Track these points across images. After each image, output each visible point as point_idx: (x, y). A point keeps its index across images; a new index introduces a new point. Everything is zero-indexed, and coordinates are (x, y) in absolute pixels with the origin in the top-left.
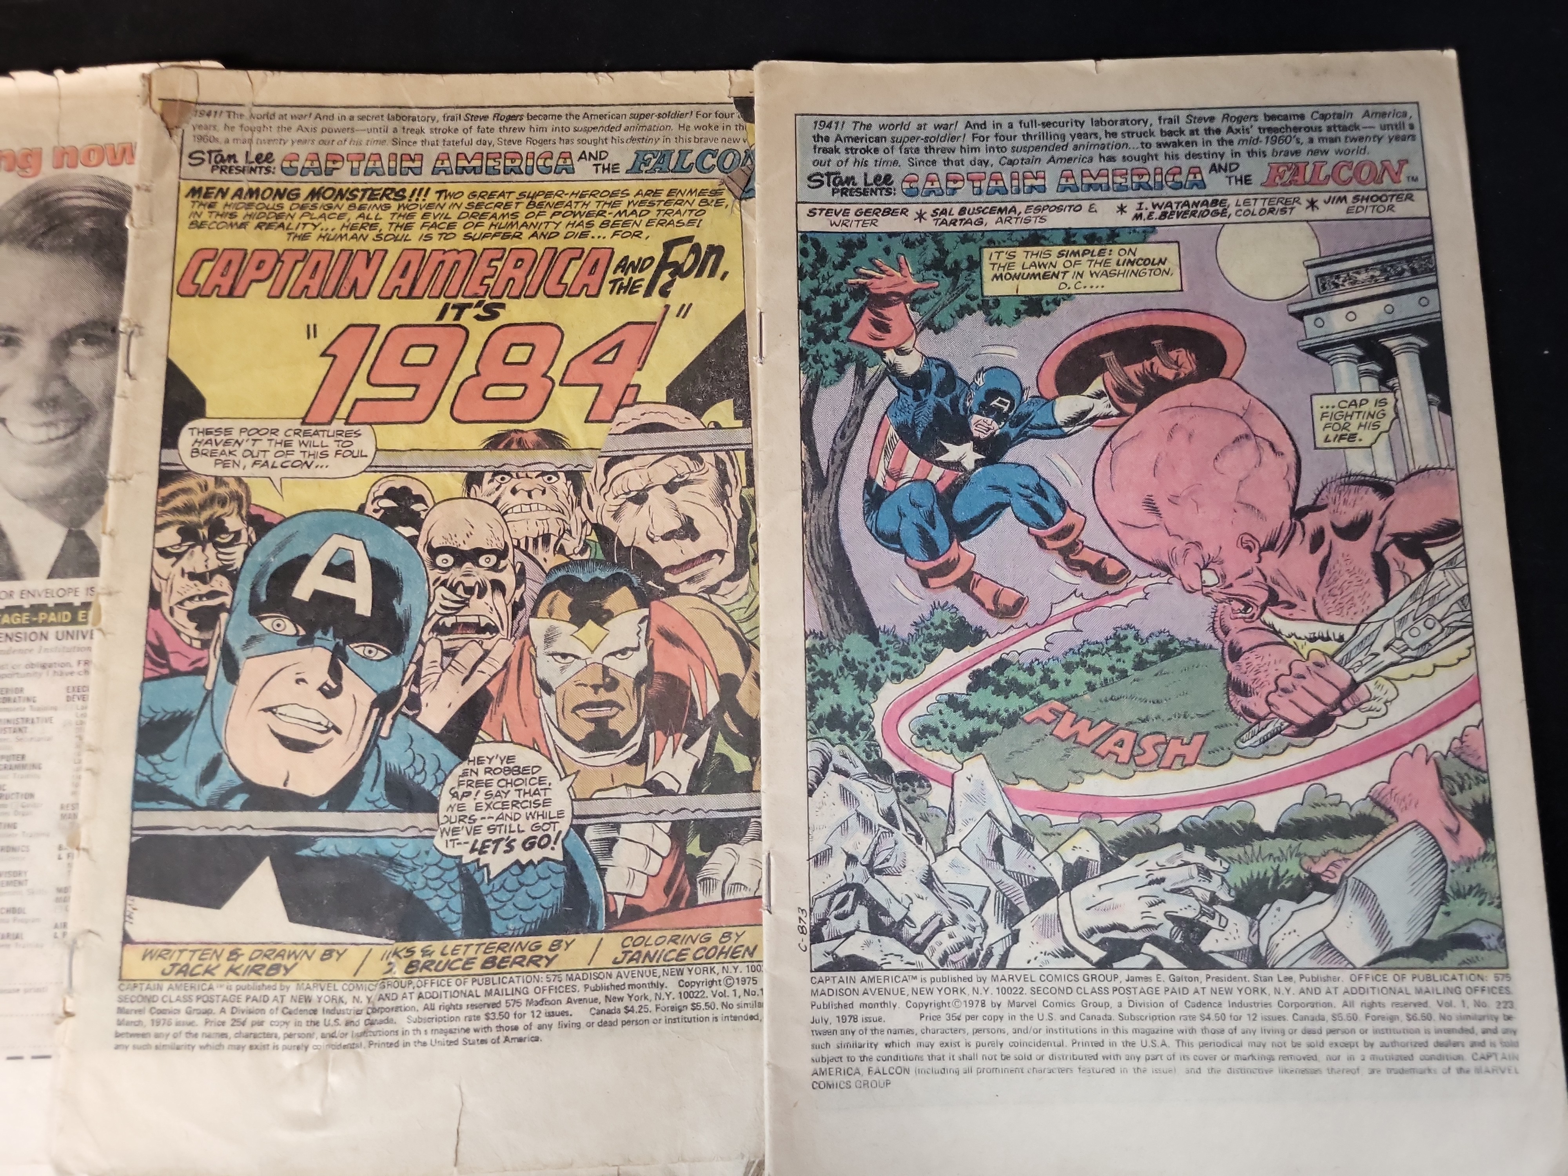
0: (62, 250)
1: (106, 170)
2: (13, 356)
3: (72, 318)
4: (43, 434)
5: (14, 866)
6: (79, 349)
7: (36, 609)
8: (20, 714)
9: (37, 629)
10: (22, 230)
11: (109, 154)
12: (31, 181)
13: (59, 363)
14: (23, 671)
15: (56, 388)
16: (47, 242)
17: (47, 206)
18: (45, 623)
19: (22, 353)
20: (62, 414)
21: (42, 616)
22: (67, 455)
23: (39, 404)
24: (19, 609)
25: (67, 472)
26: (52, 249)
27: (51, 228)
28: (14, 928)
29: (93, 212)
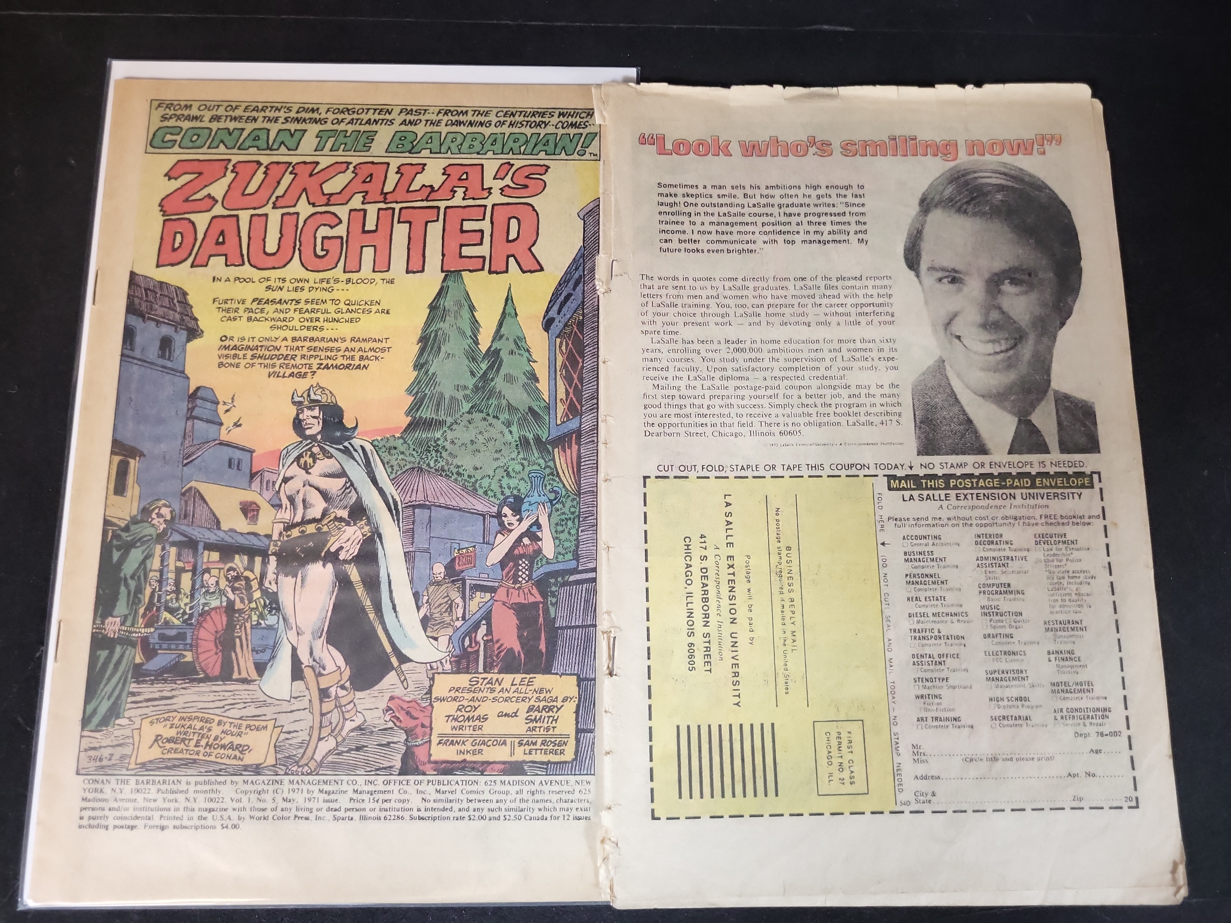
0: (983, 214)
1: (1006, 158)
2: (959, 290)
3: (999, 265)
4: (990, 348)
5: (1015, 666)
6: (1007, 287)
7: (1003, 476)
8: (1002, 554)
9: (1007, 491)
10: (950, 199)
11: (1008, 146)
12: (952, 164)
13: (994, 298)
14: (1000, 521)
15: (995, 315)
16: (970, 208)
17: (967, 183)
18: (1012, 487)
19: (966, 289)
20: (1002, 335)
21: (1009, 482)
22: (1010, 365)
23: (984, 326)
24: (991, 476)
25: (1011, 377)
26: (975, 214)
27: (972, 199)
28: (1024, 712)
29: (1001, 188)
